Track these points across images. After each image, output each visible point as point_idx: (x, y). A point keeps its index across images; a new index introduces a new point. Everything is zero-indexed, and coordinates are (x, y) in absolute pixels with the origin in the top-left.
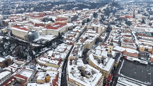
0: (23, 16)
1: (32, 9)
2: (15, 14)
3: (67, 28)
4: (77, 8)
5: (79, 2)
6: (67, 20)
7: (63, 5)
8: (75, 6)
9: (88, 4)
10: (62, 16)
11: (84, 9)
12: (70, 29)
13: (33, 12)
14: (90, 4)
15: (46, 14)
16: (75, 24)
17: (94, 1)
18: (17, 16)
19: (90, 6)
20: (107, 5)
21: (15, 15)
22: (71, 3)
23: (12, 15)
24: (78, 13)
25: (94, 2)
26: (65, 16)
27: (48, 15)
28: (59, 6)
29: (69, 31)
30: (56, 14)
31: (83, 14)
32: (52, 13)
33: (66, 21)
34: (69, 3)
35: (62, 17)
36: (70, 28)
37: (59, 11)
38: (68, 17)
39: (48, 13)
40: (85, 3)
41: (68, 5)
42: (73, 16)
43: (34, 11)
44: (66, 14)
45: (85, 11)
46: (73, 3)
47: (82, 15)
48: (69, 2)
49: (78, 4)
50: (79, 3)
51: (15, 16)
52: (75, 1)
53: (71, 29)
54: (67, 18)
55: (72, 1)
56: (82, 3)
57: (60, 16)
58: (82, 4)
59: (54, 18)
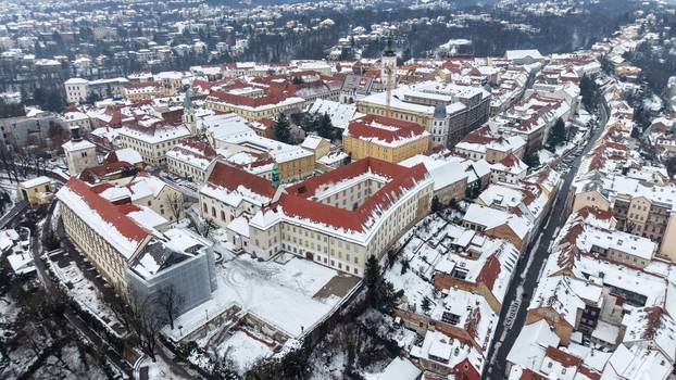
0: (186, 82)
1: (240, 45)
2: (150, 75)
3: (427, 196)
4: (464, 42)
5: (468, 10)
6: (426, 133)
7: (393, 27)
8: (455, 33)
9: (519, 20)
10: (395, 104)
11: (512, 55)
12: (444, 206)
13: (239, 65)
14: (532, 19)
15: (297, 83)
16: (483, 168)
17: (549, 7)
18: (157, 85)
19: (533, 30)
20: (630, 30)
21: (150, 79)
22: (431, 14)
23: (132, 77)
24: (478, 74)
25: (551, 10)
26: (408, 99)
27: (309, 85)
28: (369, 30)
29: (441, 223)
30: (357, 85)
31: (515, 85)
32: (334, 70)
33: (414, 138)
34: (418, 14)
35: (388, 109)
36: (445, 200)
37: (373, 61)
38: (431, 110)
39: (312, 73)
40: (505, 16)
41: (414, 25)
42: (458, 107)
43: (246, 55)
44: (417, 90)
45: (519, 62)
46: (443, 18)
47: (509, 95)
48: (416, 11)
49: (467, 21)
50: (471, 17)
51: (150, 82)
52: (446, 5)
53: (453, 204)
54: (426, 118)
55: (432, 6)
56: (484, 17)
57: (377, 99)
58: (488, 20)
59: (342, 115)
